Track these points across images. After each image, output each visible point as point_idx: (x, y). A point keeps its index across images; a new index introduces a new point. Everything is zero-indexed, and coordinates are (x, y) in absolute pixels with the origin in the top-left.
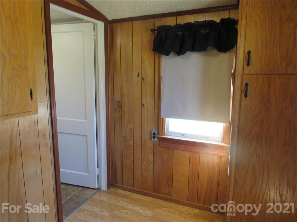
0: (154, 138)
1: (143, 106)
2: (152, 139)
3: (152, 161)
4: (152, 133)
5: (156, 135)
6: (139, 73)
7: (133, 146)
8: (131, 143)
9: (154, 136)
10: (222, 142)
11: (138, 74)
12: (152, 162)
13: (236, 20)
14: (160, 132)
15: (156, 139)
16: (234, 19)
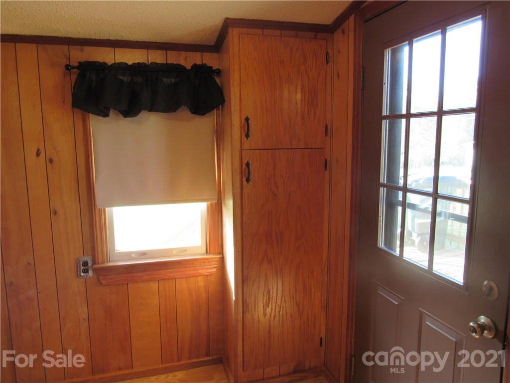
0: (86, 271)
1: (55, 213)
2: (82, 274)
3: (86, 317)
4: (81, 263)
5: (89, 265)
6: (38, 150)
7: (36, 299)
8: (32, 293)
9: (84, 268)
10: (207, 253)
11: (37, 152)
12: (84, 319)
13: (215, 69)
14: (98, 258)
15: (91, 273)
16: (212, 67)
